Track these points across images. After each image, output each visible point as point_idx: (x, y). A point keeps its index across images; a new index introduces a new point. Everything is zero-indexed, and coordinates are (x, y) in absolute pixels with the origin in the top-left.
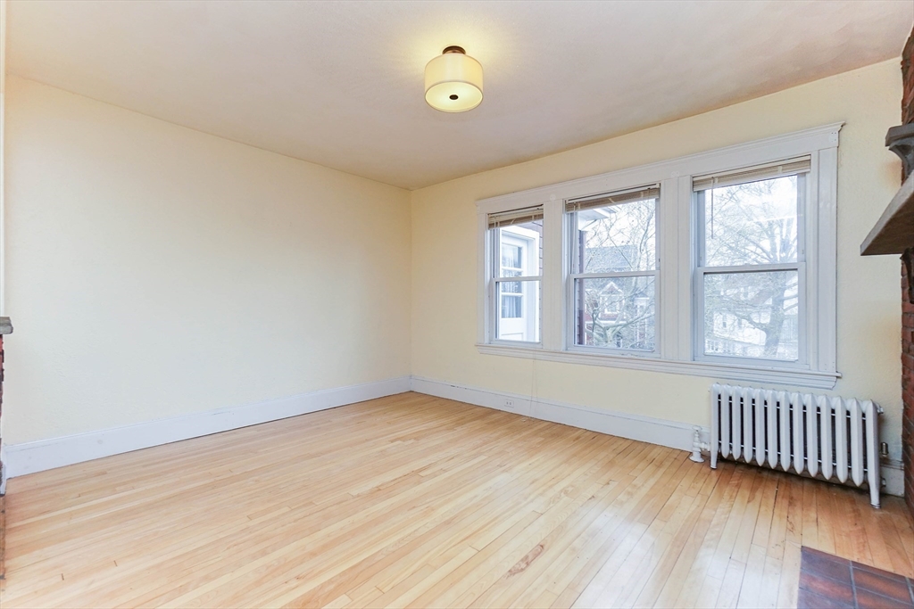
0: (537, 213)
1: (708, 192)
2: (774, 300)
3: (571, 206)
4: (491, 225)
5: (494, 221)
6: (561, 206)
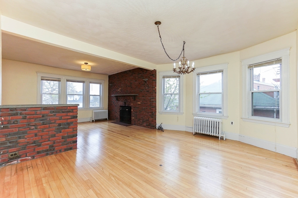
0: (59, 80)
4: (42, 79)
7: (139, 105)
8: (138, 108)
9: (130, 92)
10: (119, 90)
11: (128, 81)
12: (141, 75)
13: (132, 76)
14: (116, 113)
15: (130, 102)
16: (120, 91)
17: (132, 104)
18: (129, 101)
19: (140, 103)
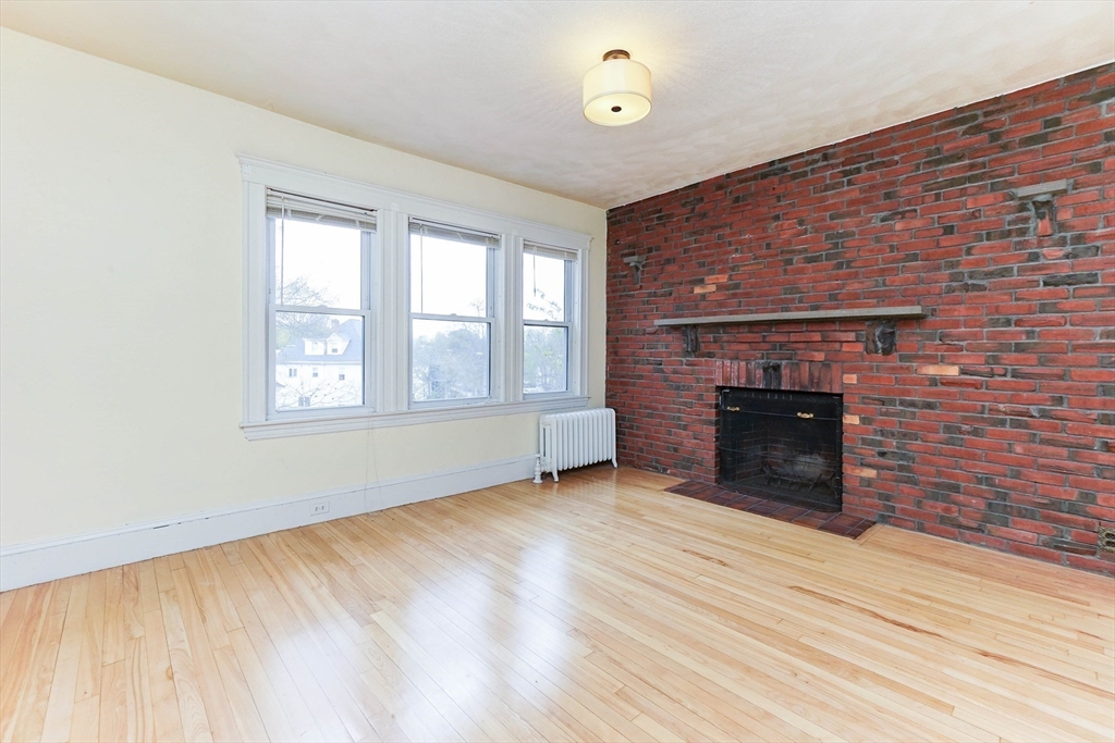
0: (365, 219)
7: (941, 388)
8: (929, 406)
9: (833, 297)
10: (713, 288)
11: (801, 223)
12: (972, 167)
13: (850, 183)
14: (685, 428)
15: (826, 365)
16: (720, 297)
17: (851, 379)
18: (820, 356)
19: (953, 371)
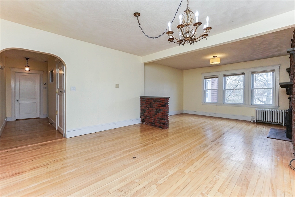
0: (217, 76)
1: (255, 75)
2: (267, 94)
3: (225, 76)
4: (205, 79)
5: (206, 78)
6: (223, 76)
